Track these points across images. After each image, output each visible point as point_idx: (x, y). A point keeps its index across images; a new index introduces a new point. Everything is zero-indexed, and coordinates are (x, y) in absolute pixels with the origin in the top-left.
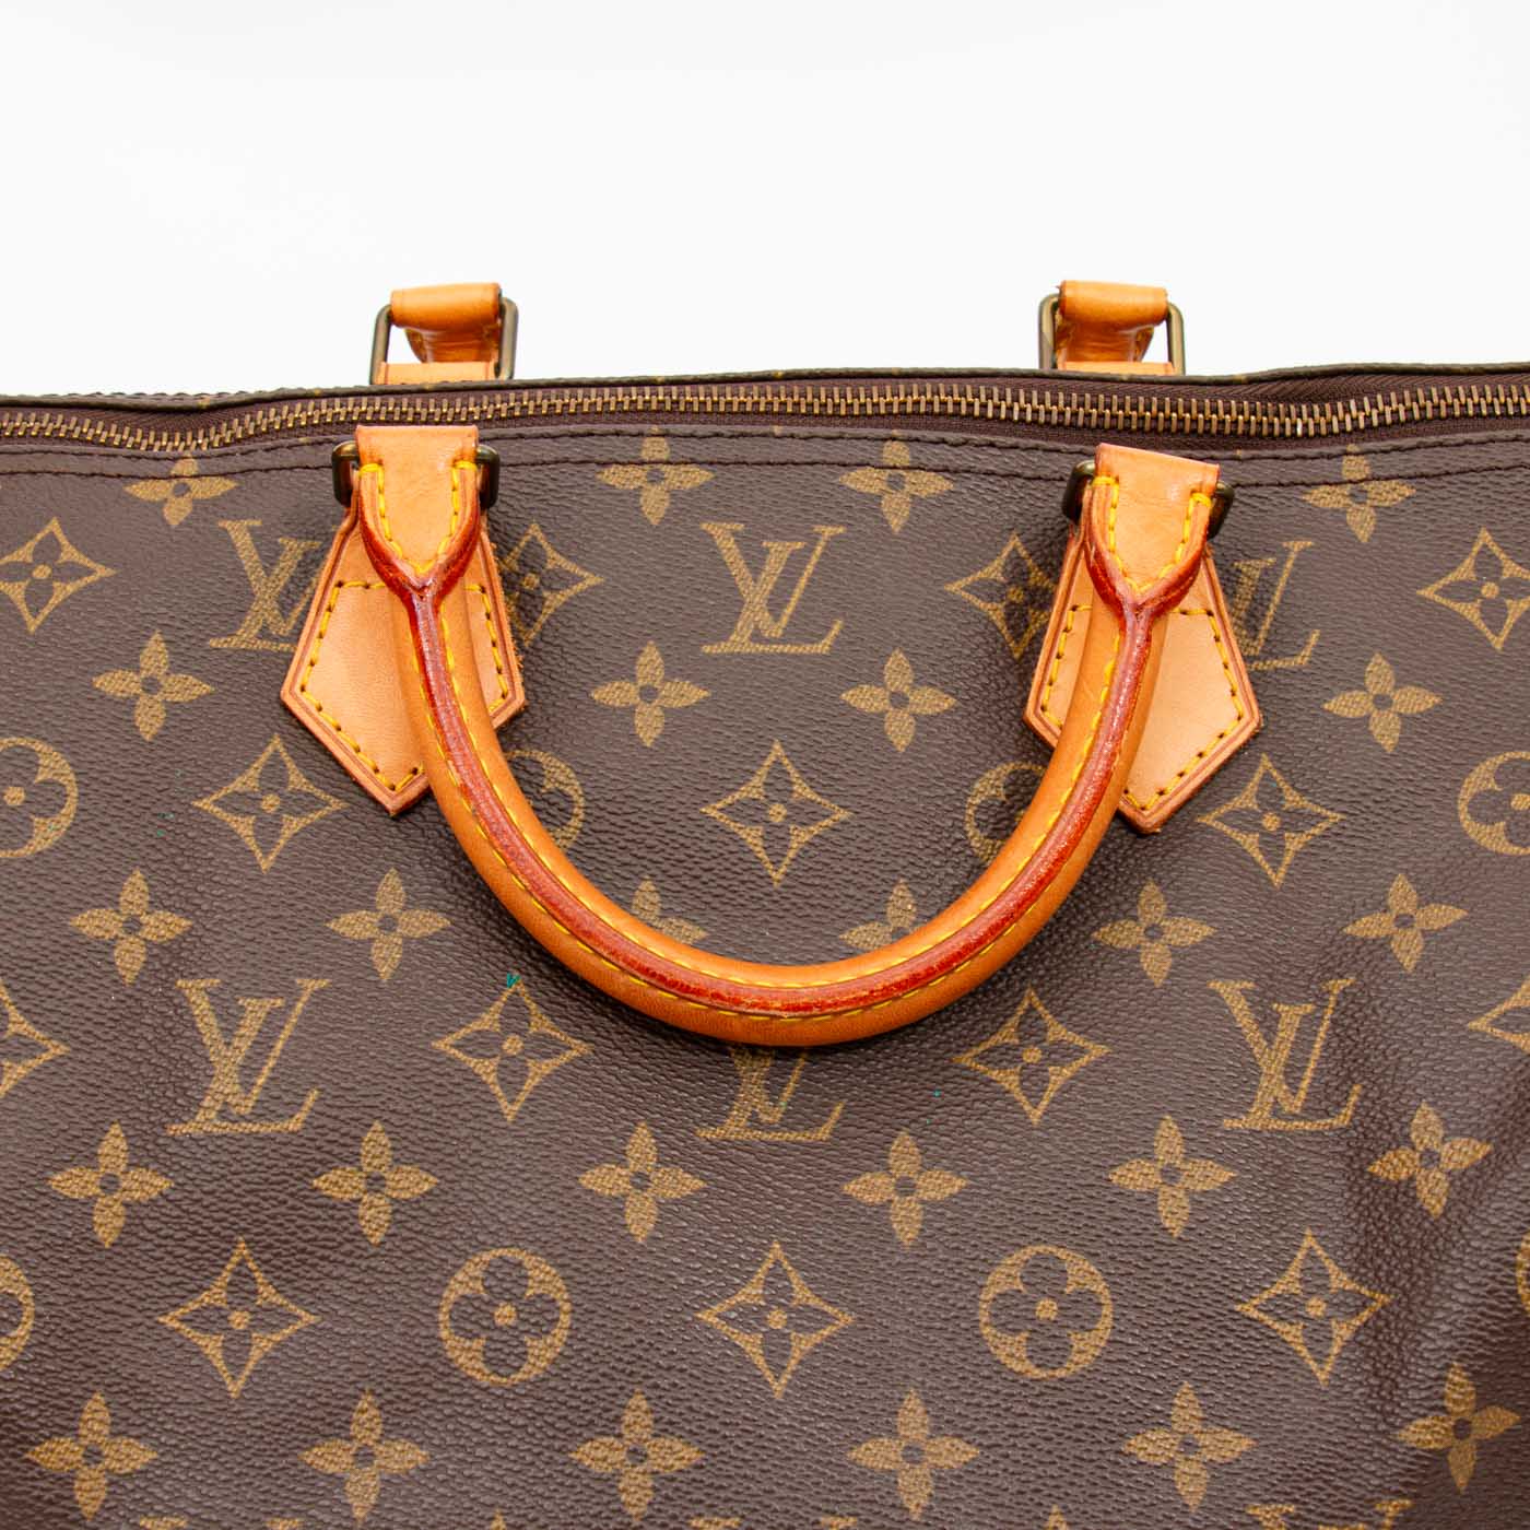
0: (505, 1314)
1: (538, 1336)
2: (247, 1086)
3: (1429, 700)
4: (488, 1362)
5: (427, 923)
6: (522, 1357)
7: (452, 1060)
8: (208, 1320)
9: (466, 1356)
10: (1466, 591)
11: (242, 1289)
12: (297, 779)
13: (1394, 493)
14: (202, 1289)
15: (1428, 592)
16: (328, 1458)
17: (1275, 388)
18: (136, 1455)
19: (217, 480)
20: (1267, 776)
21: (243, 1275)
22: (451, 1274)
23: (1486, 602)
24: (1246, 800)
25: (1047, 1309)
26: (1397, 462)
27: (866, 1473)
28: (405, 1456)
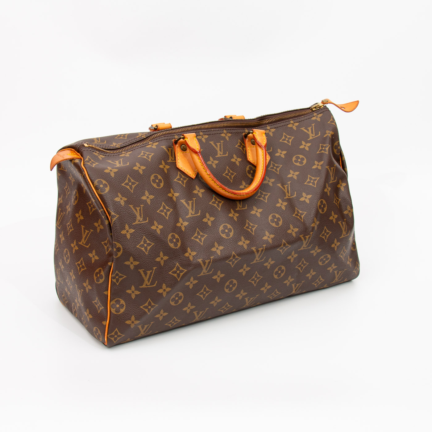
0: (226, 231)
1: (230, 232)
2: (193, 211)
3: (286, 152)
4: (226, 236)
5: (202, 191)
6: (230, 235)
7: (212, 205)
8: (196, 237)
9: (224, 236)
10: (284, 140)
11: (198, 233)
12: (183, 177)
13: (273, 130)
14: (194, 234)
15: (281, 141)
16: (214, 249)
17: (257, 120)
18: (194, 253)
19: (156, 143)
20: (272, 163)
21: (198, 232)
22: (219, 228)
23: (287, 140)
24: (271, 166)
25: (275, 220)
26: (273, 127)
27: (265, 240)
28: (221, 248)
